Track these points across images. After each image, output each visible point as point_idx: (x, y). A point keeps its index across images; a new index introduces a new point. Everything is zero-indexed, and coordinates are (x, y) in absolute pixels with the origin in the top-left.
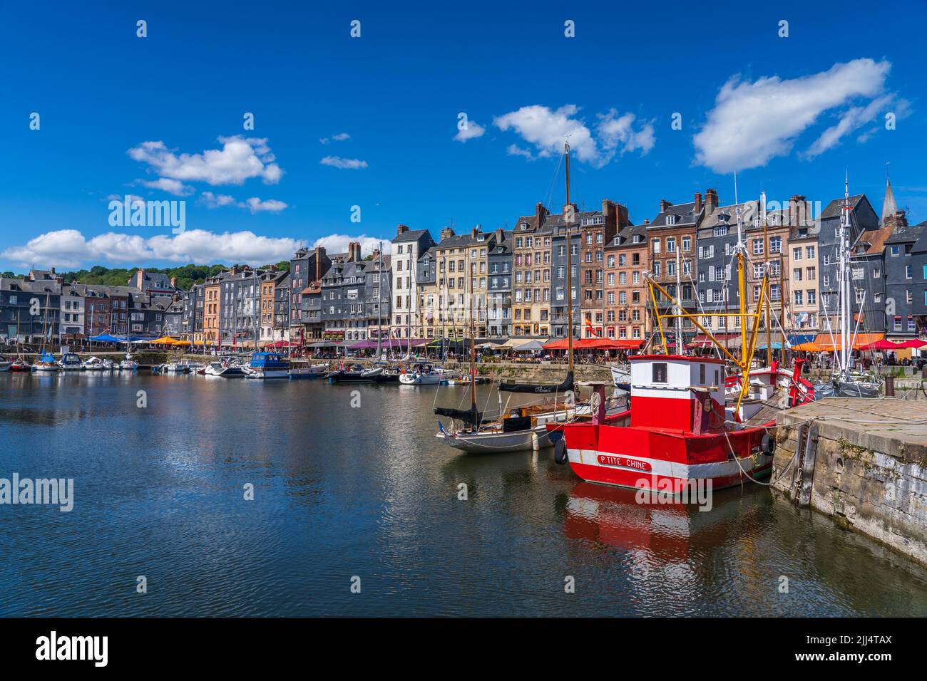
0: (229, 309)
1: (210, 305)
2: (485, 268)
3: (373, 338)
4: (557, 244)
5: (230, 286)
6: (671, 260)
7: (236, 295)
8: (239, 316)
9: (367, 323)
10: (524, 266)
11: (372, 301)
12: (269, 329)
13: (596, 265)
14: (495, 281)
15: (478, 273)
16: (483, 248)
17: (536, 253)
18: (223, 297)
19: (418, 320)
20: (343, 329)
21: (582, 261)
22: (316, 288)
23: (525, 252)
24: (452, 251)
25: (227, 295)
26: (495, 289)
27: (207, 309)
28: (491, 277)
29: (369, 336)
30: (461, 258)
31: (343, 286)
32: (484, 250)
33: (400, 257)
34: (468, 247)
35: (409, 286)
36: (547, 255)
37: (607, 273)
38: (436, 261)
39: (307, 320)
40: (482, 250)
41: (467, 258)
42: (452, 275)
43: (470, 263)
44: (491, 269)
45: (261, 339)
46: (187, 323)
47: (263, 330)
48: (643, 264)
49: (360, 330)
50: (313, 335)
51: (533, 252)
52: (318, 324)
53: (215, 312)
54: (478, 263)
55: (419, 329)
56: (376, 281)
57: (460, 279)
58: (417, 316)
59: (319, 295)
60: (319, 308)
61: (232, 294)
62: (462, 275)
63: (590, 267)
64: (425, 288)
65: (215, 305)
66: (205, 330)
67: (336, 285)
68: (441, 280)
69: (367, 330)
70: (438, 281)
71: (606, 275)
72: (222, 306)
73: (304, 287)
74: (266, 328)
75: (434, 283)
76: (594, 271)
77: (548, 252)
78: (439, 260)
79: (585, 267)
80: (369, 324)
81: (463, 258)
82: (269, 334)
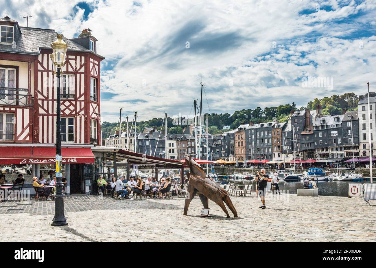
0: (251, 144)
1: (239, 142)
3: (347, 157)
5: (251, 132)
7: (256, 136)
8: (259, 147)
9: (343, 149)
11: (347, 137)
12: (279, 154)
18: (247, 137)
22: (310, 131)
25: (250, 136)
27: (237, 145)
29: (345, 155)
33: (364, 112)
45: (274, 159)
46: (224, 152)
47: (275, 154)
49: (339, 152)
52: (311, 150)
53: (242, 145)
56: (349, 126)
59: (312, 135)
60: (312, 142)
61: (253, 136)
65: (242, 142)
66: (236, 155)
69: (344, 152)
72: (247, 143)
73: (301, 131)
74: (277, 154)
80: (345, 149)
82: (279, 156)
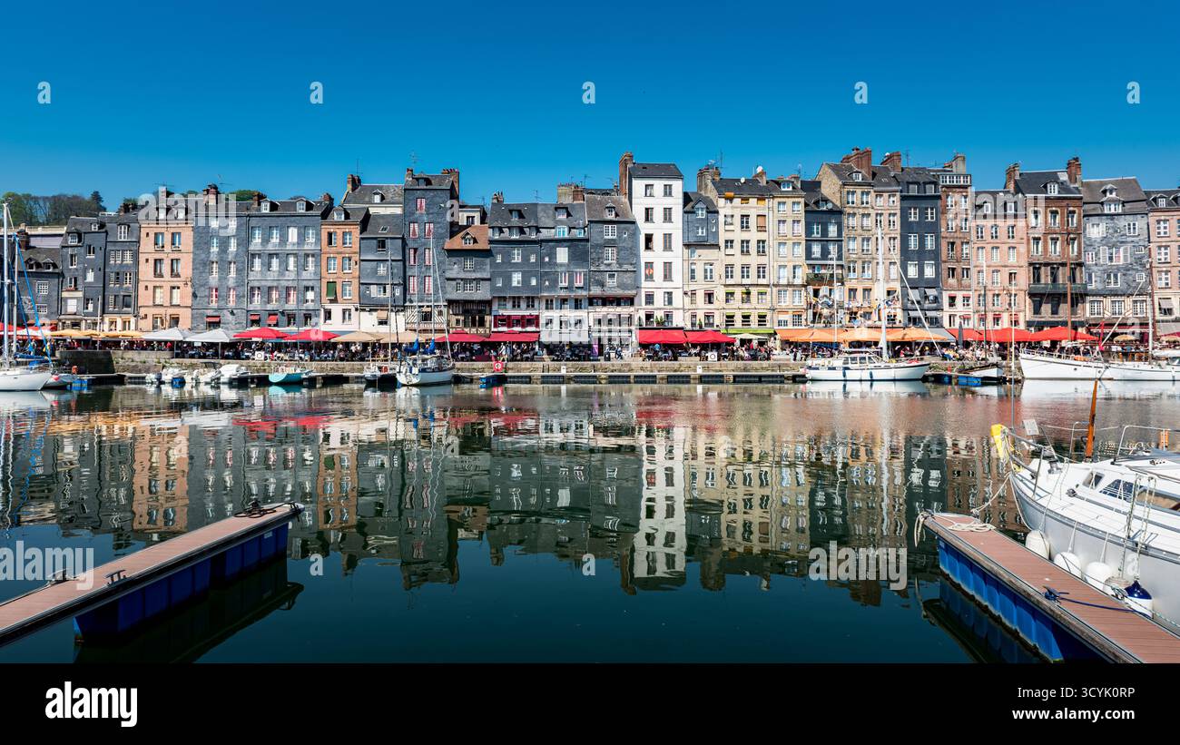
2: (801, 229)
4: (907, 204)
6: (1054, 236)
7: (245, 242)
10: (860, 231)
11: (602, 268)
13: (961, 235)
14: (816, 249)
15: (790, 236)
16: (796, 200)
17: (877, 214)
19: (687, 299)
20: (535, 313)
21: (943, 230)
23: (861, 211)
24: (745, 200)
26: (816, 259)
28: (809, 242)
30: (761, 213)
31: (542, 241)
32: (799, 203)
33: (649, 202)
34: (773, 198)
35: (668, 246)
36: (892, 218)
37: (976, 246)
38: (717, 212)
39: (455, 296)
40: (794, 203)
41: (771, 212)
42: (745, 236)
43: (776, 220)
44: (809, 231)
48: (1022, 239)
49: (572, 314)
50: (465, 321)
51: (873, 213)
52: (481, 303)
54: (790, 221)
55: (688, 315)
56: (610, 237)
57: (759, 241)
58: (686, 293)
59: (487, 253)
60: (486, 276)
62: (763, 236)
63: (953, 238)
64: (699, 251)
65: (176, 260)
67: (523, 237)
68: (727, 242)
70: (722, 244)
71: (976, 249)
75: (717, 246)
76: (958, 242)
77: (894, 214)
78: (722, 212)
79: (946, 238)
81: (765, 212)
